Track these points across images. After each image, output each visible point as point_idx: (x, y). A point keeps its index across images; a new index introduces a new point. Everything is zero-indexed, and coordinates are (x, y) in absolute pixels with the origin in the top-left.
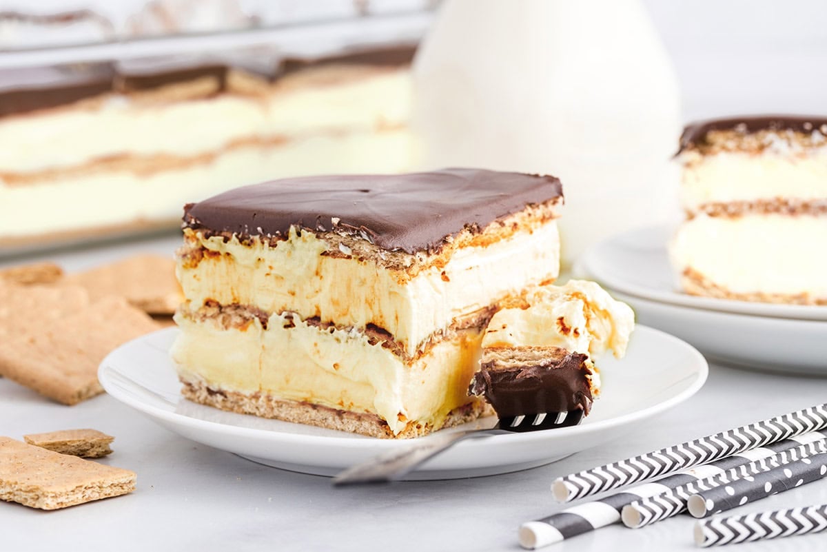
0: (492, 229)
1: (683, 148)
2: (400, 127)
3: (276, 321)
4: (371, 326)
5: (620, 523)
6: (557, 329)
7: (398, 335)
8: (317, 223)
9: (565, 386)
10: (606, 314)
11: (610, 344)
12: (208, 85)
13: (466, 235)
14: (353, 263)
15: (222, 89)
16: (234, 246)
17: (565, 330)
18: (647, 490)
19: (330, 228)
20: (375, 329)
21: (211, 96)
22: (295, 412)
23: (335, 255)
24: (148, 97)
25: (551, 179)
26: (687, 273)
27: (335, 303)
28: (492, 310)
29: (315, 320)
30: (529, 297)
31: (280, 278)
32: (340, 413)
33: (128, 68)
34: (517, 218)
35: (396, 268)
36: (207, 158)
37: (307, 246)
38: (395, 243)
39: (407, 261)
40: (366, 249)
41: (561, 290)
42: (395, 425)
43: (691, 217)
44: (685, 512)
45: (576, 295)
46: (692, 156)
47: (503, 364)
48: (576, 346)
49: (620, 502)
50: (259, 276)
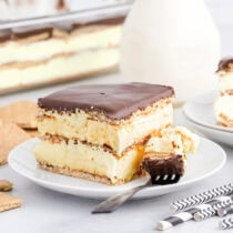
0: (148, 108)
1: (220, 69)
2: (116, 47)
3: (71, 142)
4: (105, 145)
5: (193, 219)
6: (171, 146)
7: (115, 149)
8: (86, 108)
9: (174, 166)
10: (189, 139)
11: (191, 149)
12: (45, 35)
13: (139, 112)
14: (99, 122)
15: (51, 36)
16: (56, 114)
17: (174, 146)
18: (203, 207)
19: (90, 110)
20: (107, 147)
21: (46, 39)
22: (78, 174)
23: (92, 119)
24: (23, 41)
25: (170, 88)
26: (221, 115)
27: (92, 136)
28: (149, 137)
29: (85, 142)
30: (162, 132)
31: (73, 127)
32: (94, 175)
33: (16, 31)
34: (158, 103)
35: (114, 125)
36: (45, 61)
37: (82, 116)
38: (114, 117)
39: (118, 122)
40: (103, 118)
41: (173, 130)
42: (114, 181)
43: (222, 94)
44: (217, 215)
45: (179, 132)
46: (223, 72)
47: (152, 159)
48: (178, 152)
49: (193, 211)
50: (65, 125)
